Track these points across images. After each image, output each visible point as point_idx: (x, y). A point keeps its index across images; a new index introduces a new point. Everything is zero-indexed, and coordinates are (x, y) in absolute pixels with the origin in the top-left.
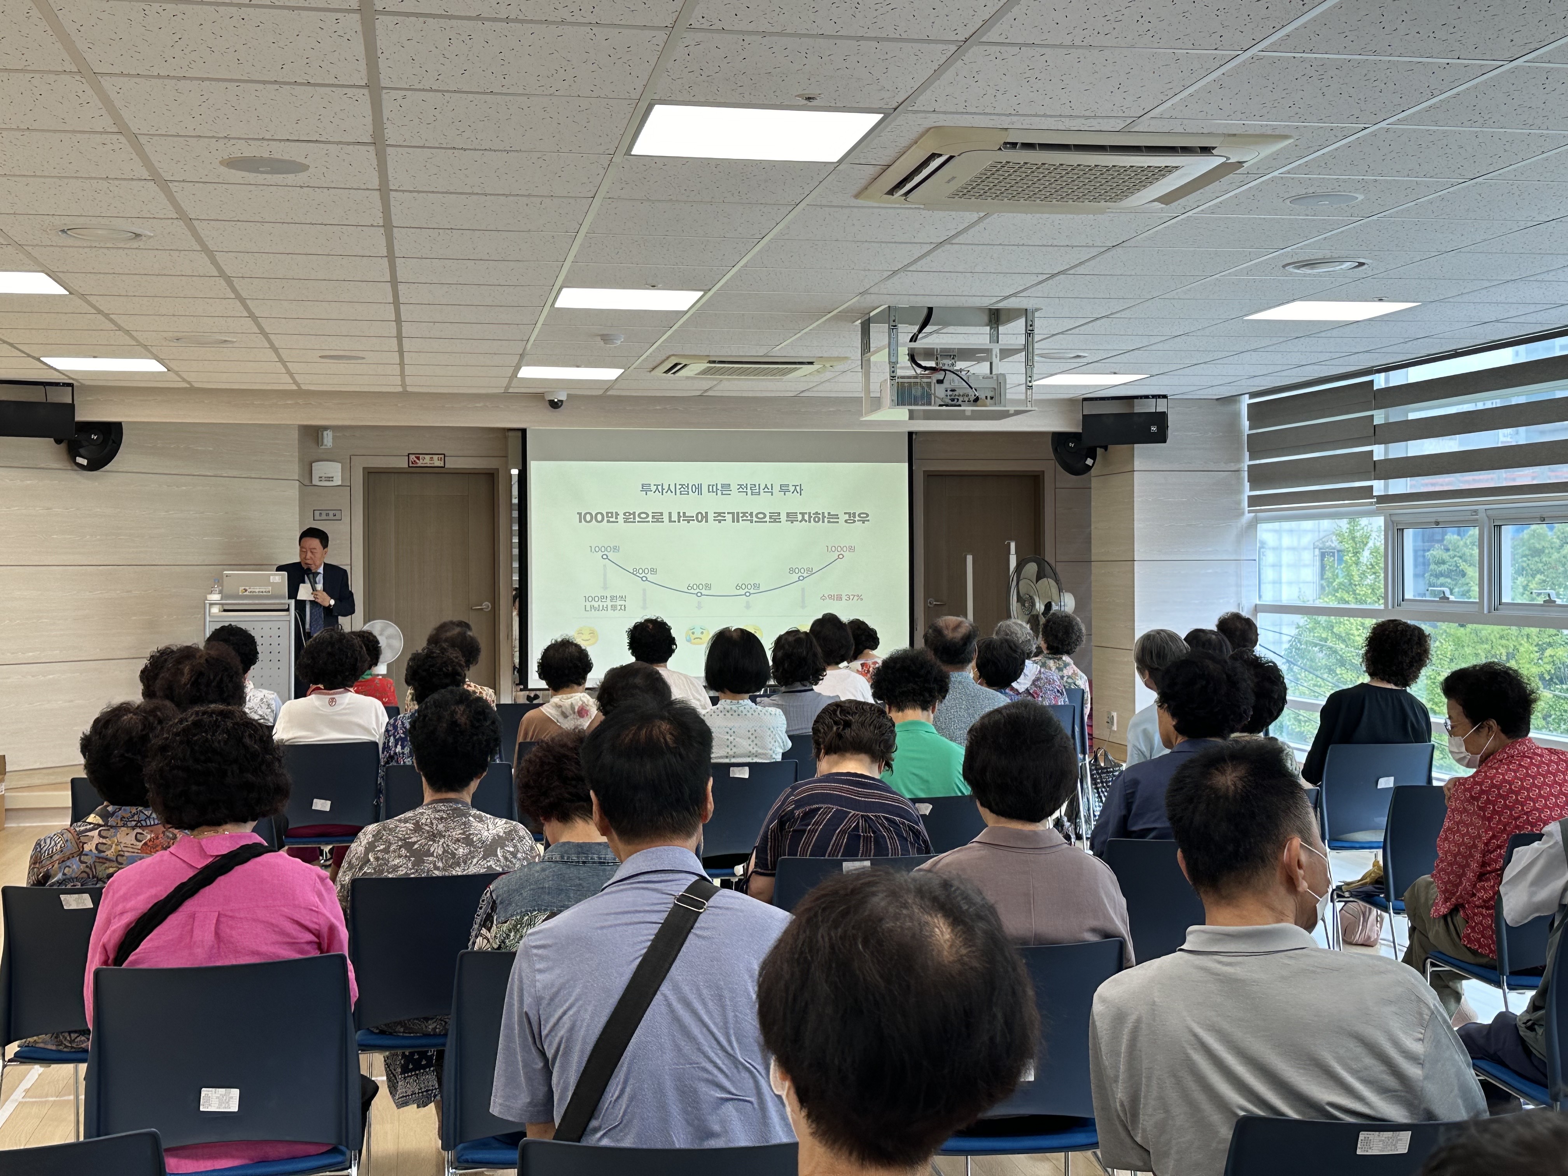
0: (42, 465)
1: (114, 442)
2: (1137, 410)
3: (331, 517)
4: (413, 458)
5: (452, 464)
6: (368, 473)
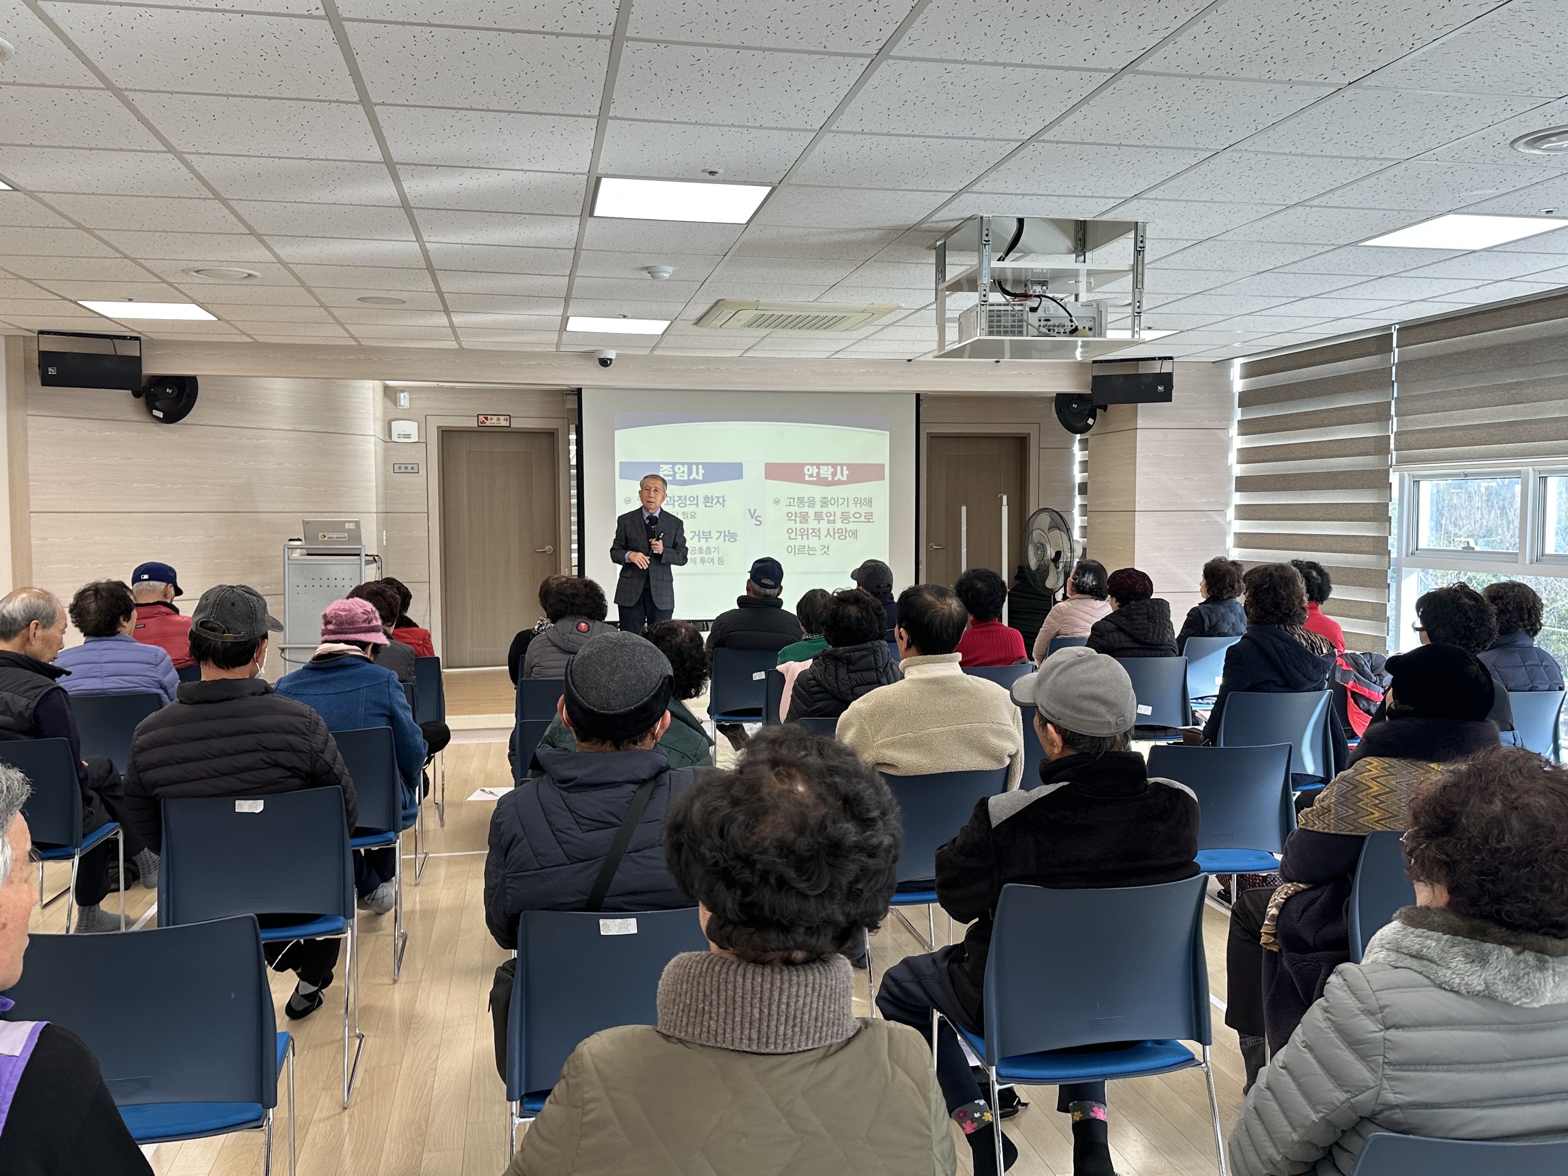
0: (121, 418)
1: (188, 396)
2: (1142, 372)
3: (409, 470)
4: (482, 418)
5: (516, 424)
6: (443, 431)
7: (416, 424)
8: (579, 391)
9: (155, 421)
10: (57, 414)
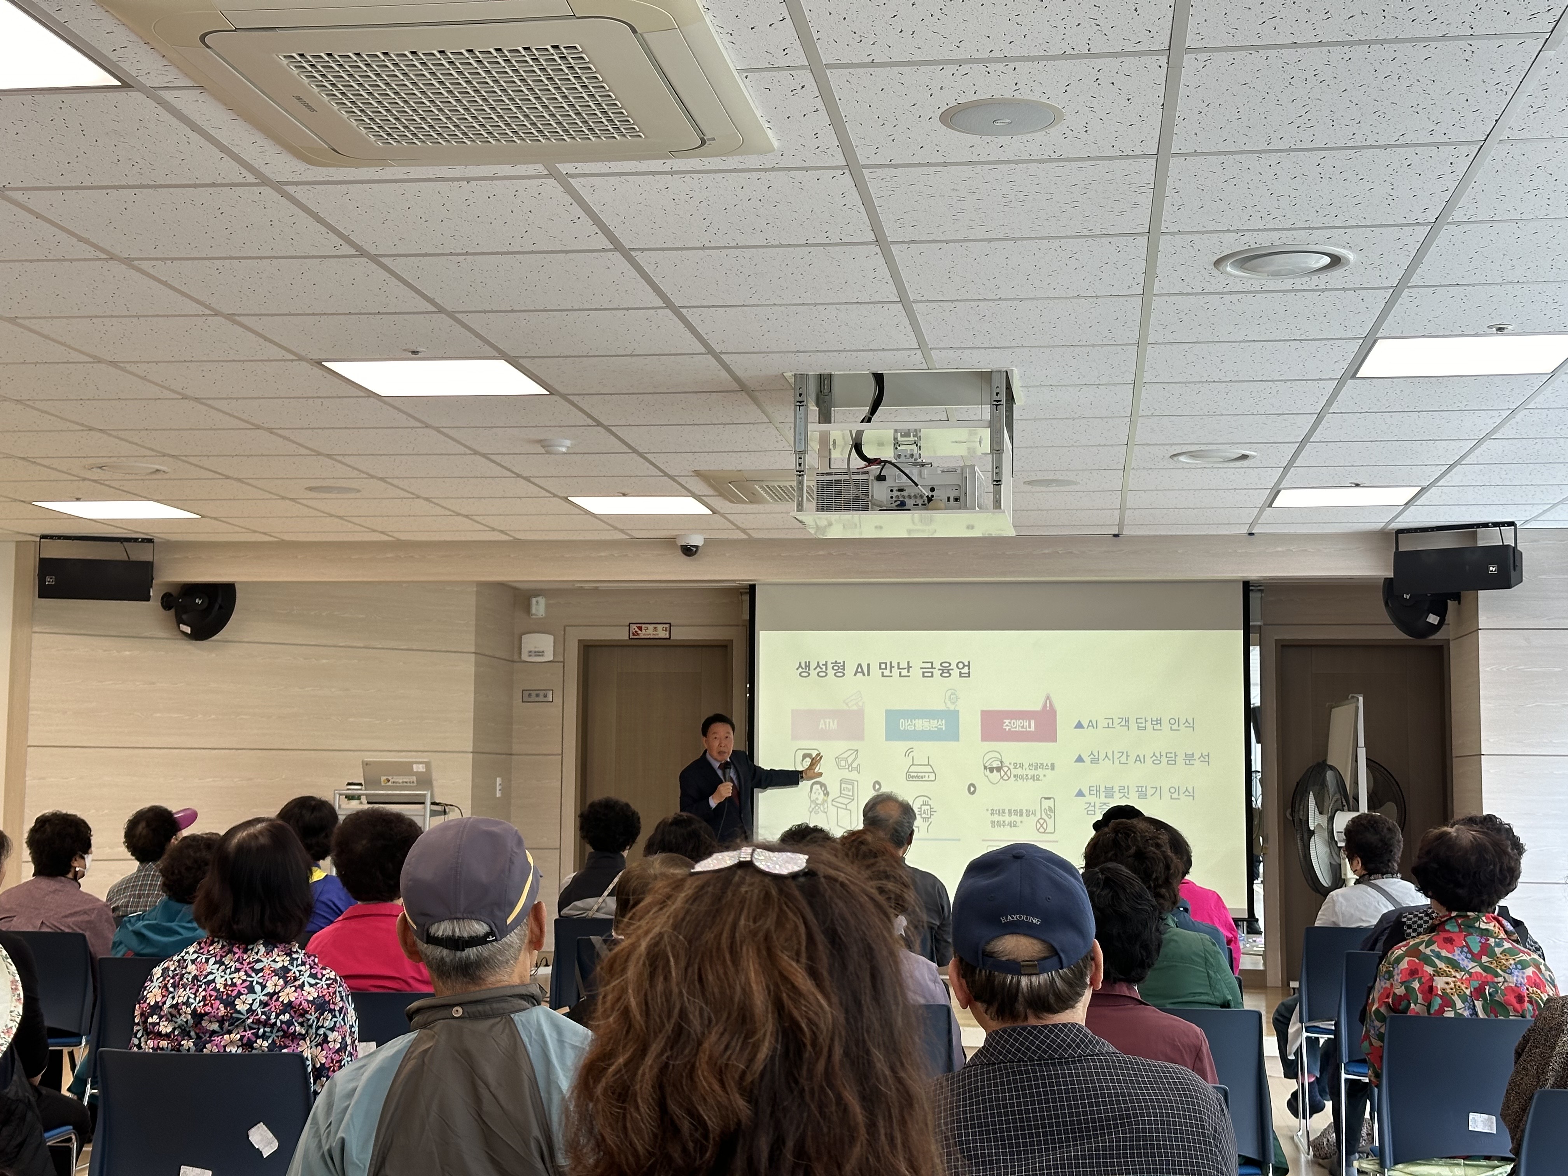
0: (146, 634)
1: (225, 606)
2: (1481, 543)
3: (541, 698)
4: (634, 628)
5: (679, 634)
6: (585, 646)
7: (551, 638)
8: (752, 588)
9: (184, 637)
10: (68, 631)
